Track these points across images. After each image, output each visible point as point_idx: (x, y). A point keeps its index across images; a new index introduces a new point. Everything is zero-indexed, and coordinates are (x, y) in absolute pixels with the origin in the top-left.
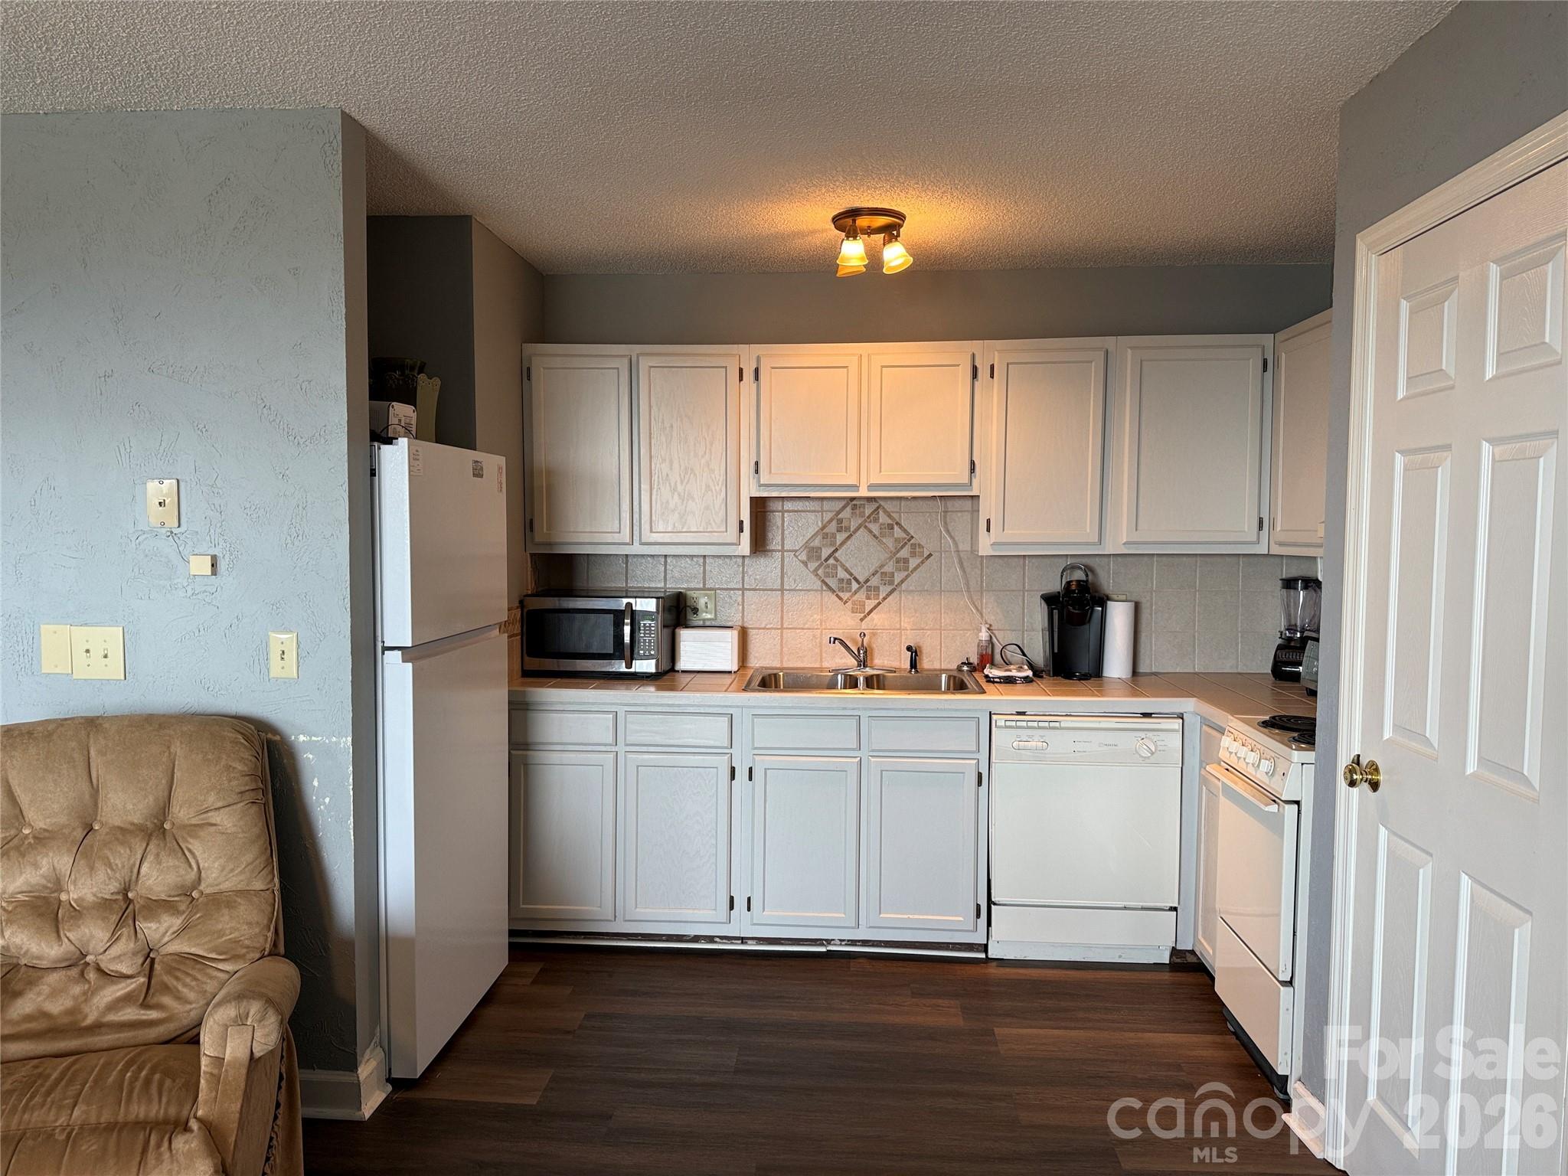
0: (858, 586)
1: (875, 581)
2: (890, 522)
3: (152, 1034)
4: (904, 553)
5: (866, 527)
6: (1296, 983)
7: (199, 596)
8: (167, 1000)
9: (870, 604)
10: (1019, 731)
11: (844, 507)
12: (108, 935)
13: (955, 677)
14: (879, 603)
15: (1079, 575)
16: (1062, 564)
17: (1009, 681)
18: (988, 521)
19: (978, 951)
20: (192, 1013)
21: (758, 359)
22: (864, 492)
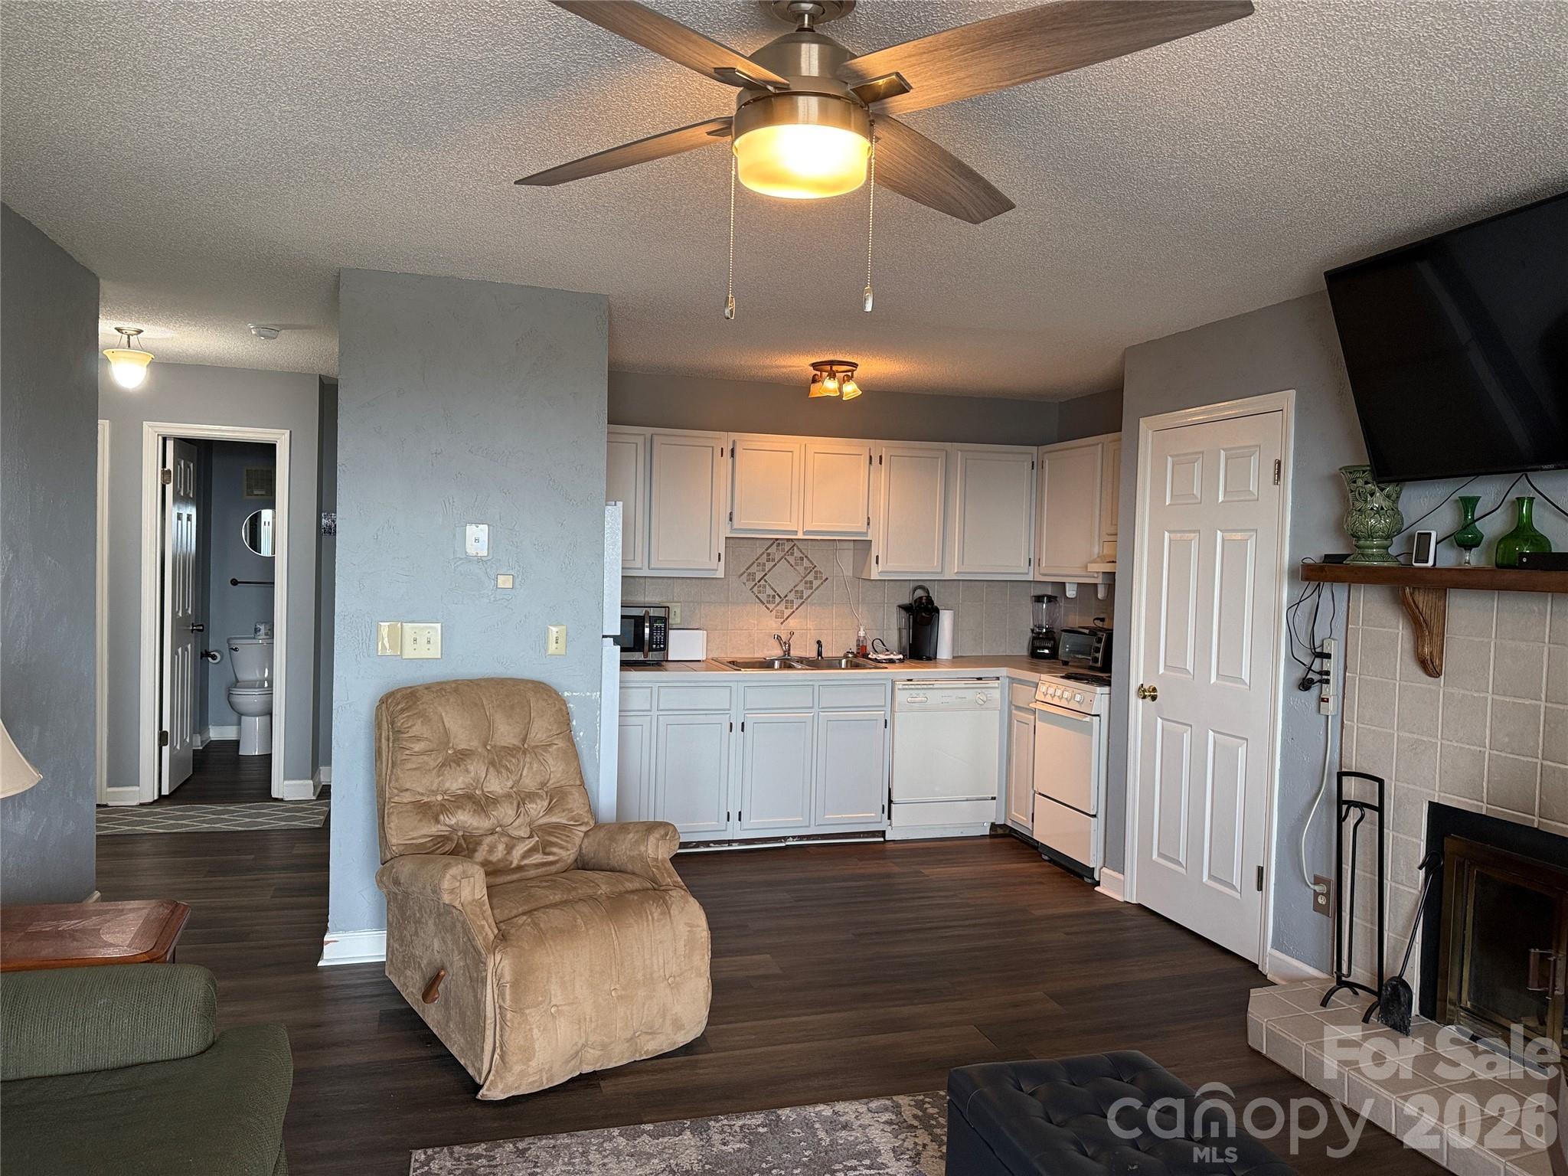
0: (780, 600)
1: (791, 596)
2: (802, 555)
3: (553, 869)
4: (810, 577)
5: (785, 559)
6: (1099, 816)
7: (499, 602)
8: (555, 850)
9: (787, 612)
10: (912, 692)
11: (772, 545)
12: (515, 812)
13: (851, 661)
14: (794, 612)
15: (920, 593)
16: (912, 585)
17: (891, 661)
18: (877, 557)
19: (878, 837)
20: (571, 856)
21: (734, 442)
22: (800, 536)
